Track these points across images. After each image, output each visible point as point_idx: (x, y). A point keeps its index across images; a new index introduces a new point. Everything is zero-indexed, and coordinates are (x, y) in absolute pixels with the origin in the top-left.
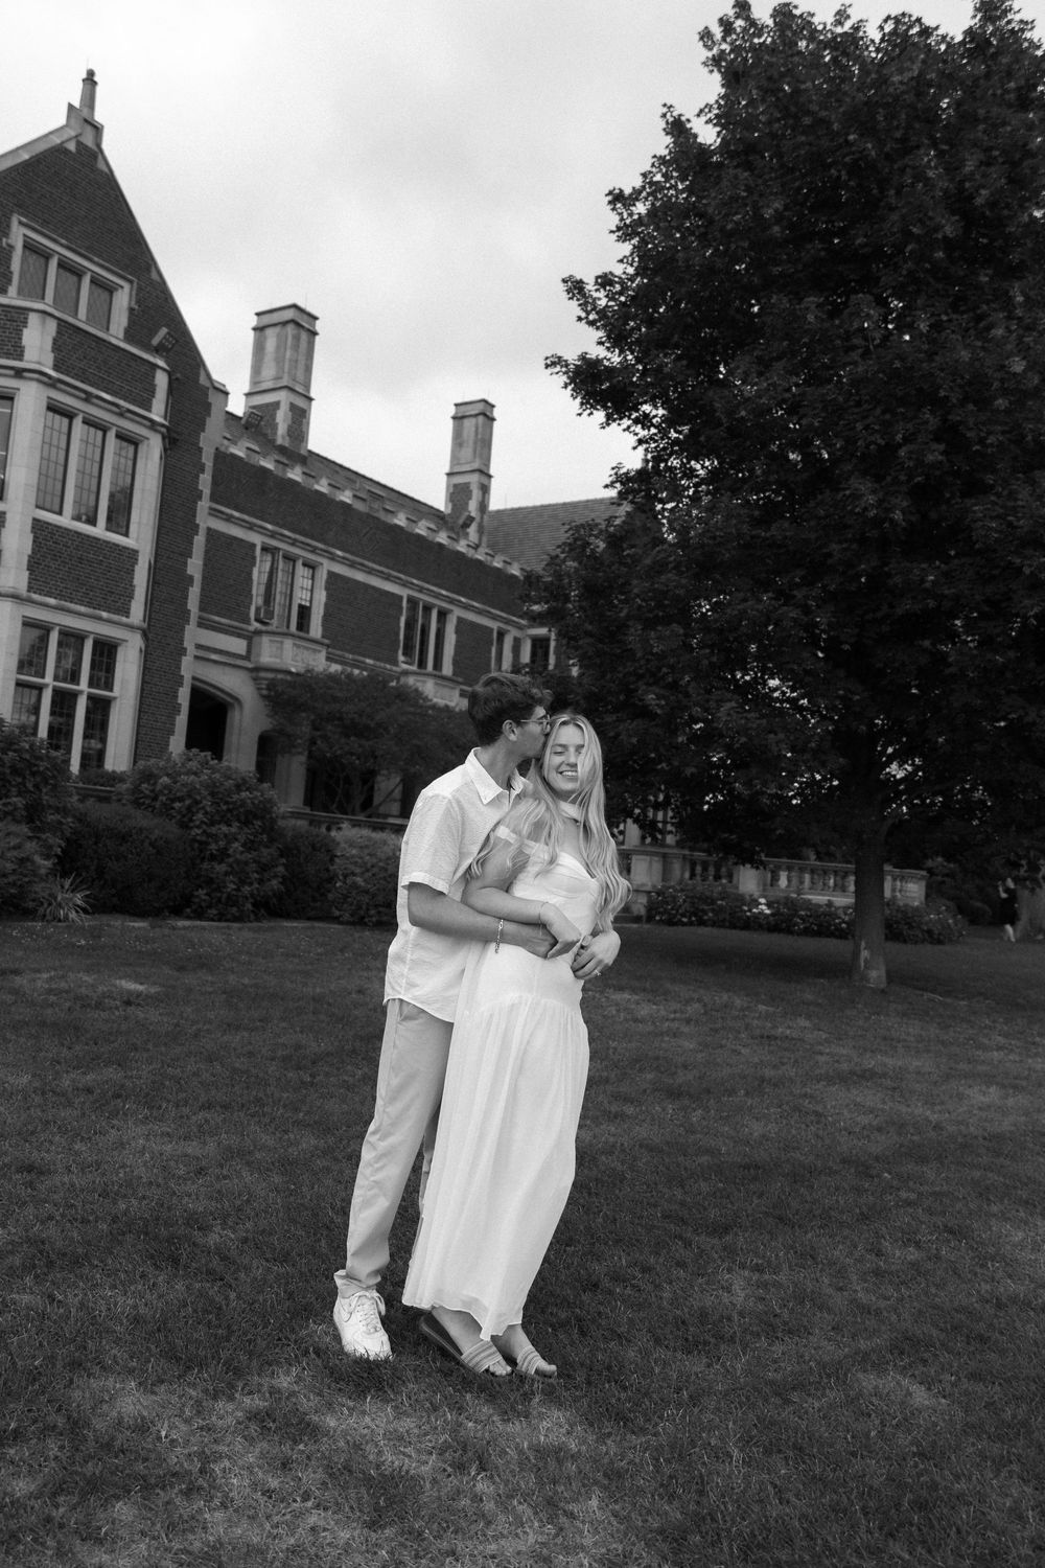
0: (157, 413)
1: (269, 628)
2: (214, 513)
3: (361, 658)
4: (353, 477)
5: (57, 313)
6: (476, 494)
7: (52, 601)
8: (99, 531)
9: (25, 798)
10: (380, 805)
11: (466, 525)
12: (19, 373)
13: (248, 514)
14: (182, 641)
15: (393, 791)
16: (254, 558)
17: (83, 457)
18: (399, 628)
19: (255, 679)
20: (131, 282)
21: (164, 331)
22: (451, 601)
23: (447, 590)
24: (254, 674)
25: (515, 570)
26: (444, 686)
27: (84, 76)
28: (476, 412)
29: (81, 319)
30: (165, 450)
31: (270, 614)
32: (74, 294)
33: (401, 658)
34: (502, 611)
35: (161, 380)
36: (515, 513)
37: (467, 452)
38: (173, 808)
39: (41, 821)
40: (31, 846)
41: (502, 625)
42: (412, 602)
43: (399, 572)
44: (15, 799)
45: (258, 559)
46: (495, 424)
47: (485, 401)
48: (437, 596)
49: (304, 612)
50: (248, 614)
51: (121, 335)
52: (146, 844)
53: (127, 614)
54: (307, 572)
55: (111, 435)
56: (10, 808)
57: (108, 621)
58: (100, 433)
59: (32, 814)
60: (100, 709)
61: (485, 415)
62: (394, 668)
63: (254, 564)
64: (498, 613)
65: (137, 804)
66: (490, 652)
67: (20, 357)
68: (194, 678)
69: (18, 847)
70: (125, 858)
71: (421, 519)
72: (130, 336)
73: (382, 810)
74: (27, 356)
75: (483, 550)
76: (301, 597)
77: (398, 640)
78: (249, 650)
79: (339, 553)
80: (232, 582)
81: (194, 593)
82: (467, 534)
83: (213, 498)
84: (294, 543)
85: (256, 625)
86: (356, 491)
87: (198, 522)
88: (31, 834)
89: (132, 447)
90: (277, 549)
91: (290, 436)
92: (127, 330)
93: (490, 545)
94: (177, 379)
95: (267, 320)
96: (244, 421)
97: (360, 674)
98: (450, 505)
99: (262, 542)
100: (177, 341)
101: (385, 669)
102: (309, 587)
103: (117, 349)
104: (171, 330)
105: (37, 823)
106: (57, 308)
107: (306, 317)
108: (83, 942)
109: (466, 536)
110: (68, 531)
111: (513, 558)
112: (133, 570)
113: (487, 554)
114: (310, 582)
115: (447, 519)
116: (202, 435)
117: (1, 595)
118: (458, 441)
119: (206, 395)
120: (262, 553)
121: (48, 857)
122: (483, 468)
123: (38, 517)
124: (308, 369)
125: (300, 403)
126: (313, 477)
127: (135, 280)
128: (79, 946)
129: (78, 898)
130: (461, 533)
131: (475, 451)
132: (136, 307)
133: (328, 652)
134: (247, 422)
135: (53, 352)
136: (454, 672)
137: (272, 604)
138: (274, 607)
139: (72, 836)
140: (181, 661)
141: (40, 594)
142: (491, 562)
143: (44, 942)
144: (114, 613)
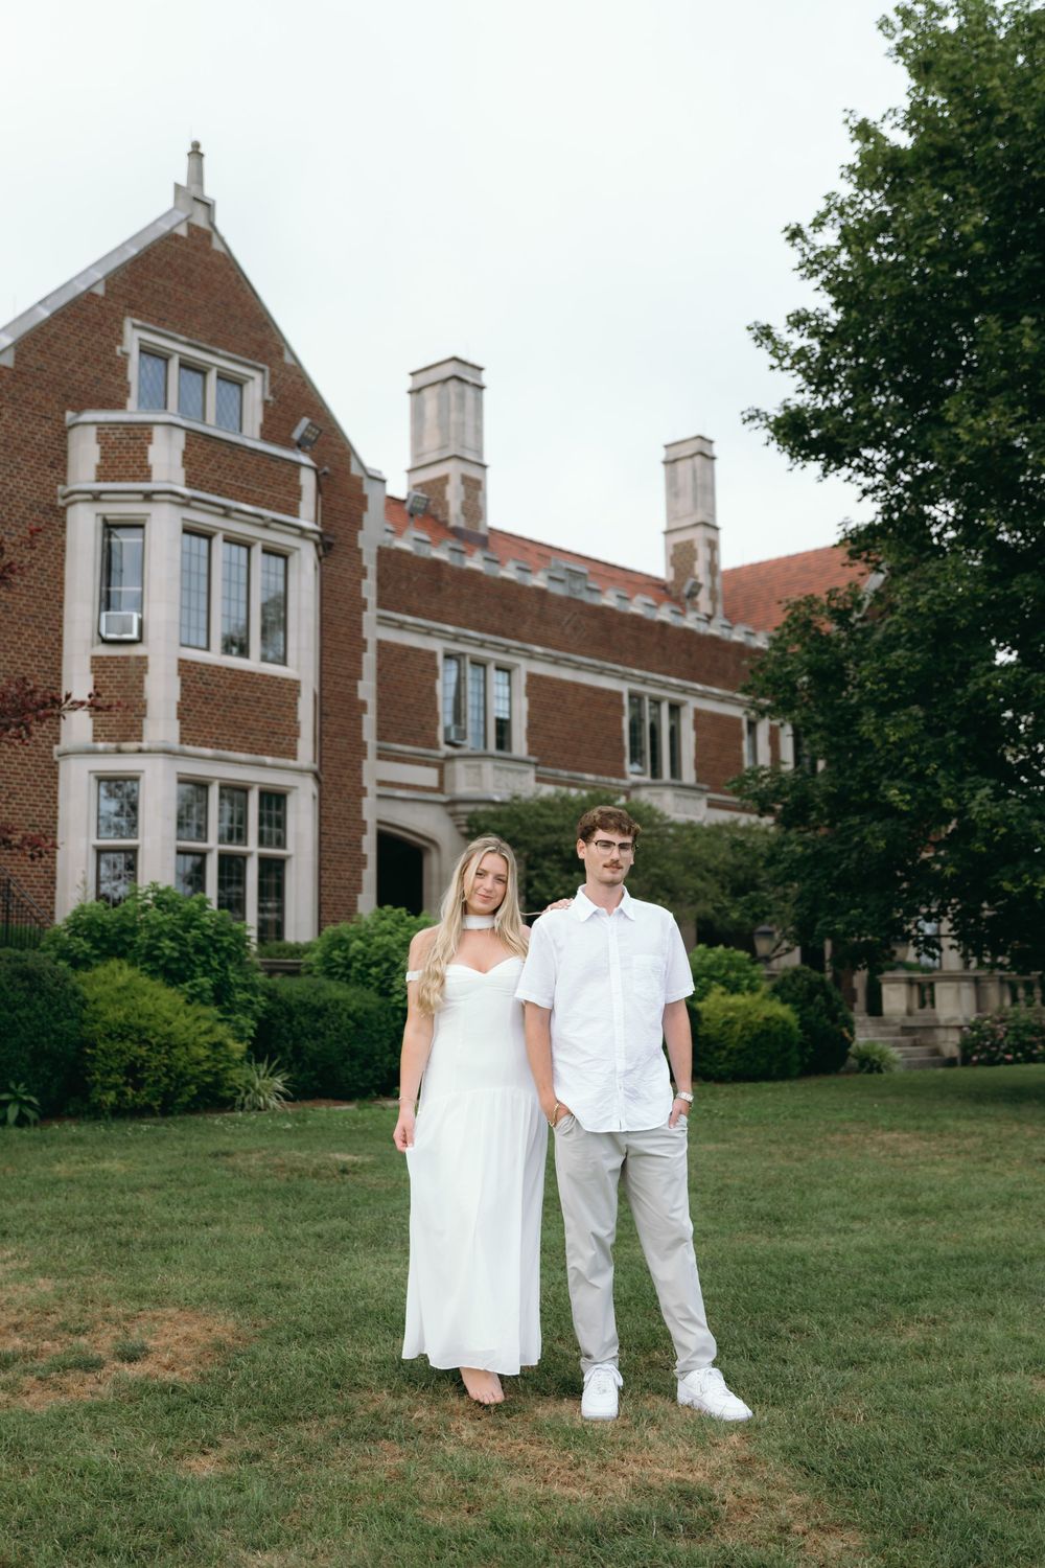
0: (307, 517)
1: (466, 750)
2: (383, 621)
3: (578, 775)
4: (545, 551)
5: (184, 423)
6: (703, 554)
7: (208, 752)
8: (253, 664)
9: (211, 977)
11: (692, 595)
12: (148, 497)
13: (424, 616)
14: (360, 780)
16: (435, 669)
17: (228, 580)
18: (621, 731)
19: (452, 815)
20: (262, 371)
21: (305, 421)
22: (684, 691)
23: (678, 677)
24: (450, 809)
25: (759, 642)
26: (686, 797)
27: (189, 149)
28: (689, 453)
29: (211, 425)
30: (319, 558)
31: (462, 734)
32: (199, 394)
33: (628, 767)
35: (307, 480)
37: (685, 503)
39: (230, 1002)
40: (222, 1030)
41: (752, 713)
42: (636, 698)
43: (615, 662)
44: (203, 980)
45: (441, 670)
47: (701, 438)
48: (665, 686)
49: (503, 727)
50: (435, 737)
51: (257, 434)
53: (293, 755)
54: (502, 677)
55: (257, 551)
56: (198, 989)
57: (274, 767)
58: (244, 551)
59: (221, 994)
60: (273, 870)
61: (702, 454)
62: (622, 782)
63: (436, 676)
66: (740, 745)
67: (147, 478)
68: (380, 822)
69: (210, 1031)
71: (635, 593)
72: (267, 435)
74: (155, 475)
75: (719, 621)
76: (499, 709)
77: (622, 748)
78: (441, 782)
79: (538, 649)
80: (412, 701)
81: (369, 721)
82: (696, 604)
83: (381, 604)
84: (482, 644)
85: (446, 750)
86: (551, 570)
87: (365, 635)
88: (221, 1016)
89: (281, 561)
90: (463, 655)
91: (465, 514)
92: (262, 428)
93: (726, 616)
94: (325, 473)
95: (423, 379)
96: (407, 507)
97: (580, 793)
98: (672, 571)
99: (445, 649)
100: (321, 431)
101: (610, 784)
102: (507, 695)
103: (254, 451)
104: (312, 418)
105: (227, 1004)
106: (182, 417)
107: (469, 370)
108: (289, 1126)
109: (695, 607)
110: (217, 670)
111: (758, 627)
112: (296, 704)
113: (723, 626)
114: (507, 689)
115: (669, 588)
116: (361, 534)
117: (149, 751)
118: (673, 490)
119: (360, 486)
120: (445, 662)
121: (240, 1040)
122: (710, 521)
123: (184, 657)
124: (479, 431)
125: (473, 472)
126: (497, 562)
127: (267, 368)
128: (286, 1130)
129: (278, 1083)
130: (688, 605)
131: (695, 499)
132: (271, 398)
133: (537, 772)
134: (412, 507)
135: (183, 466)
136: (698, 780)
137: (463, 722)
138: (466, 725)
139: (261, 1015)
140: (361, 804)
141: (194, 745)
142: (730, 636)
143: (248, 1129)
144: (279, 757)
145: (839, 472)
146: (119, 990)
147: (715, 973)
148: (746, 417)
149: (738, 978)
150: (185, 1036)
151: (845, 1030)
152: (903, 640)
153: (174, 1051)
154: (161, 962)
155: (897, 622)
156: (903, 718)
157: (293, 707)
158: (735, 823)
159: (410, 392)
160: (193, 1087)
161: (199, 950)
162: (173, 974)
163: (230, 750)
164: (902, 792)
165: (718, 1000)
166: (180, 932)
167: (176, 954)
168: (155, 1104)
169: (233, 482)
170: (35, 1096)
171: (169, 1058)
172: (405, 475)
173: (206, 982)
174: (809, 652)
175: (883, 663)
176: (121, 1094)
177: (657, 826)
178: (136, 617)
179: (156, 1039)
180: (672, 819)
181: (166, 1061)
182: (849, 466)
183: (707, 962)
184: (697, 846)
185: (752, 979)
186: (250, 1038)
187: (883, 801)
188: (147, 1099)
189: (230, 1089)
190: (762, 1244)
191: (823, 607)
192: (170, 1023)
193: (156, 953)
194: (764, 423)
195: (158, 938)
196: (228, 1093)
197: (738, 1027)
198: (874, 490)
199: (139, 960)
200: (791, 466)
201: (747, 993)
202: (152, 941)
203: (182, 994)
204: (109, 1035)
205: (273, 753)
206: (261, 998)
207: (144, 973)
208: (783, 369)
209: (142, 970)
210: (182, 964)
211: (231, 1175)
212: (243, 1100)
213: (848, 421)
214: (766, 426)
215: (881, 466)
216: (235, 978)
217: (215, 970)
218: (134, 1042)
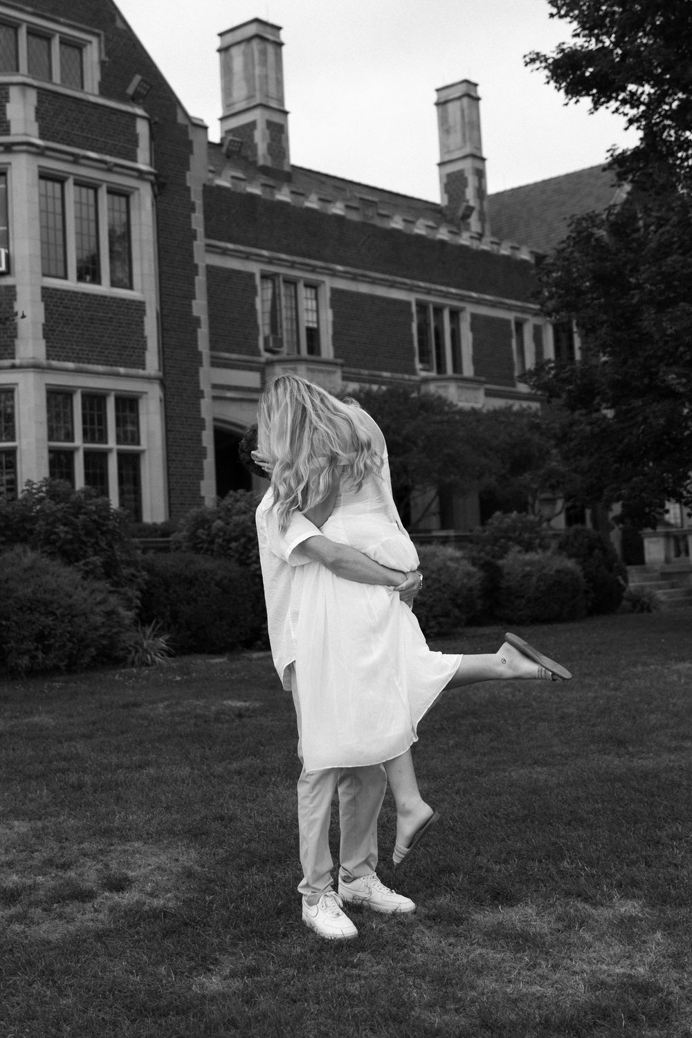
0: (143, 162)
1: (283, 356)
2: (210, 249)
3: (377, 373)
4: (341, 184)
5: (34, 83)
6: (472, 181)
7: (71, 365)
8: (104, 288)
9: (101, 556)
10: (420, 520)
11: (466, 216)
12: (9, 148)
13: (242, 243)
14: (197, 383)
15: (430, 505)
16: (254, 288)
17: (79, 218)
18: (411, 335)
20: (98, 35)
21: (138, 78)
22: (462, 298)
23: (455, 287)
25: (524, 255)
26: (468, 388)
28: (458, 94)
29: (56, 82)
30: (155, 196)
31: (279, 343)
32: (46, 59)
33: (418, 366)
34: (517, 299)
35: (142, 128)
36: (515, 192)
37: (456, 138)
39: (118, 576)
40: (113, 600)
41: (520, 314)
42: (422, 306)
43: (402, 276)
44: (95, 558)
45: (259, 291)
46: (481, 103)
47: (467, 81)
48: (446, 295)
49: (313, 334)
50: (257, 346)
51: (96, 91)
52: (213, 585)
53: (142, 365)
54: (309, 293)
55: (103, 192)
56: (91, 567)
57: (125, 376)
58: (92, 192)
59: (109, 569)
60: (130, 464)
61: (468, 95)
62: (413, 378)
63: (255, 294)
64: (512, 302)
65: (196, 549)
66: (510, 346)
67: (7, 131)
68: (215, 420)
69: (103, 601)
70: (196, 600)
71: (418, 218)
72: (104, 90)
73: (423, 526)
74: (13, 129)
75: (488, 238)
76: (307, 319)
77: (412, 349)
78: (263, 383)
79: (340, 268)
80: (236, 316)
81: (203, 333)
82: (469, 224)
83: (208, 236)
84: (292, 265)
85: (266, 356)
86: (348, 200)
87: (196, 261)
88: (112, 589)
89: (123, 200)
90: (277, 275)
91: (271, 155)
92: (101, 85)
93: (493, 234)
94: (156, 123)
95: (230, 39)
96: (224, 150)
97: (380, 388)
98: (446, 196)
99: (261, 270)
100: (151, 86)
101: (404, 380)
102: (314, 308)
103: (96, 106)
104: (142, 75)
105: (115, 578)
106: (34, 78)
107: (268, 29)
108: (178, 678)
109: (468, 228)
110: (75, 294)
111: (522, 242)
112: (142, 322)
113: (492, 243)
114: (314, 303)
115: (444, 211)
116: (188, 174)
117: (21, 367)
118: (445, 127)
119: (186, 133)
120: (262, 282)
121: (129, 608)
122: (475, 152)
123: (46, 285)
124: (280, 84)
125: (276, 118)
126: (302, 195)
127: (102, 33)
128: (177, 682)
129: (162, 642)
130: (462, 227)
131: (464, 135)
132: (106, 59)
133: (343, 372)
134: (228, 150)
135: (37, 120)
136: (476, 372)
137: (279, 332)
138: (282, 334)
139: (145, 587)
140: (200, 404)
141: (59, 360)
142: (498, 251)
143: (145, 682)
144: (130, 367)
145: (608, 105)
146: (25, 570)
147: (511, 534)
148: (528, 60)
149: (530, 538)
150: (84, 606)
151: (620, 578)
152: (675, 246)
153: (76, 619)
154: (58, 545)
155: (668, 232)
156: (679, 313)
157: (140, 324)
158: (510, 407)
159: (219, 51)
160: (93, 649)
161: (89, 533)
162: (69, 556)
163: (89, 363)
164: (679, 376)
165: (515, 557)
167: (70, 537)
168: (62, 664)
169: (79, 133)
171: (72, 626)
172: (218, 123)
173: (97, 560)
175: (660, 268)
176: (34, 658)
177: (447, 413)
179: (61, 610)
180: (459, 407)
181: (69, 629)
182: (617, 100)
183: (504, 526)
184: (481, 429)
185: (542, 539)
186: (137, 607)
187: (663, 385)
188: (55, 661)
189: (122, 649)
190: (615, 762)
191: (603, 221)
192: (71, 597)
193: (53, 537)
194: (544, 65)
195: (53, 524)
196: (121, 653)
197: (534, 579)
198: (638, 120)
199: (40, 543)
200: (566, 101)
201: (540, 551)
202: (49, 527)
203: (80, 570)
204: (20, 609)
205: (125, 365)
206: (144, 573)
207: (44, 555)
208: (561, 17)
209: (43, 552)
210: (76, 546)
211: (145, 723)
212: (133, 658)
213: (617, 60)
214: (545, 68)
215: (644, 98)
216: (120, 555)
217: (104, 550)
218: (41, 614)
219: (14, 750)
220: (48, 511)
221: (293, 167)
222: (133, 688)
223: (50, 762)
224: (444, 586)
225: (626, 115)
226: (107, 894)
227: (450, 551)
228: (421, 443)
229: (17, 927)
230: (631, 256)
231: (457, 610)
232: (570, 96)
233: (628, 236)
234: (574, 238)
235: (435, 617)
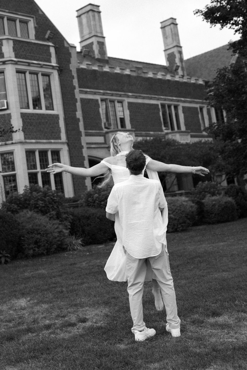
0: (54, 63)
1: (112, 130)
2: (81, 92)
3: (148, 132)
4: (127, 62)
5: (12, 38)
6: (177, 56)
7: (33, 141)
8: (43, 111)
10: (170, 188)
11: (177, 69)
12: (4, 63)
13: (93, 89)
14: (81, 143)
15: (173, 182)
16: (99, 105)
17: (32, 86)
18: (160, 117)
20: (33, 18)
21: (49, 32)
22: (178, 101)
23: (176, 97)
25: (201, 82)
26: (184, 135)
28: (169, 24)
29: (19, 37)
30: (59, 75)
31: (110, 124)
32: (14, 28)
33: (164, 128)
35: (52, 50)
36: (195, 58)
37: (170, 40)
38: (101, 204)
39: (61, 218)
40: (61, 227)
41: (201, 105)
42: (163, 106)
43: (154, 95)
44: (53, 212)
45: (100, 106)
46: (178, 26)
47: (172, 18)
48: (172, 100)
49: (122, 120)
50: (101, 127)
51: (34, 38)
52: (96, 219)
53: (60, 138)
54: (120, 105)
55: (40, 75)
56: (52, 215)
57: (54, 143)
58: (35, 76)
59: (58, 216)
61: (173, 23)
62: (162, 133)
63: (99, 107)
64: (198, 100)
65: (88, 205)
67: (3, 57)
68: (89, 156)
69: (57, 228)
70: (90, 225)
71: (158, 72)
72: (37, 38)
73: (171, 190)
74: (6, 55)
75: (186, 77)
76: (120, 115)
77: (161, 122)
78: (105, 140)
79: (130, 94)
80: (93, 116)
81: (81, 124)
82: (178, 72)
83: (80, 87)
84: (112, 95)
85: (105, 130)
86: (131, 68)
87: (76, 97)
88: (60, 223)
89: (47, 77)
90: (107, 99)
91: (100, 54)
92: (35, 36)
93: (188, 75)
94: (57, 47)
95: (80, 12)
96: (83, 54)
97: (150, 138)
98: (168, 63)
99: (101, 98)
100: (54, 34)
101: (159, 134)
102: (122, 110)
103: (35, 44)
104: (51, 31)
105: (60, 219)
106: (11, 36)
107: (95, 7)
108: (88, 254)
109: (178, 74)
110: (33, 115)
111: (199, 77)
112: (59, 122)
113: (188, 78)
114: (122, 108)
115: (168, 68)
116: (70, 65)
117: (15, 143)
118: (165, 36)
119: (68, 50)
120: (101, 102)
121: (67, 229)
122: (178, 45)
123: (22, 112)
124: (101, 26)
125: (101, 40)
126: (113, 68)
127: (34, 16)
128: (88, 255)
129: (79, 241)
130: (175, 73)
131: (173, 39)
132: (37, 26)
133: (135, 134)
135: (14, 51)
136: (186, 129)
137: (109, 120)
138: (111, 121)
139: (71, 221)
140: (82, 151)
141: (29, 139)
142: (190, 81)
143: (76, 256)
144: (55, 139)
145: (227, 26)
146: (28, 218)
147: (206, 190)
148: (195, 12)
149: (214, 191)
150: (51, 230)
153: (48, 235)
154: (39, 208)
157: (58, 123)
158: (201, 141)
159: (77, 17)
160: (55, 246)
161: (50, 204)
162: (44, 212)
163: (40, 139)
165: (209, 199)
166: (44, 198)
167: (44, 205)
168: (45, 252)
169: (29, 54)
170: (9, 254)
171: (47, 237)
172: (79, 44)
173: (54, 213)
174: (227, 85)
176: (34, 250)
177: (177, 146)
178: (5, 101)
179: (42, 232)
180: (181, 143)
181: (46, 239)
182: (230, 23)
183: (203, 187)
184: (191, 150)
185: (218, 190)
186: (69, 228)
188: (42, 251)
189: (65, 245)
191: (229, 70)
192: (46, 227)
193: (37, 206)
194: (201, 14)
195: (37, 201)
196: (65, 246)
197: (217, 206)
198: (239, 30)
199: (33, 208)
200: (211, 26)
201: (218, 195)
202: (36, 202)
203: (48, 217)
204: (28, 233)
205: (54, 139)
206: (71, 216)
207: (35, 212)
210: (46, 208)
211: (80, 269)
212: (70, 248)
213: (229, 10)
214: (202, 15)
215: (240, 22)
216: (62, 210)
217: (56, 209)
218: (36, 234)
219: (35, 282)
220: (35, 196)
221: (109, 58)
222: (72, 258)
223: (50, 285)
224: (183, 212)
225: (234, 29)
226: (80, 324)
227: (184, 198)
228: (168, 158)
229: (53, 336)
230: (241, 82)
231: (188, 220)
232: (212, 24)
233: (239, 74)
234: (219, 77)
235: (180, 224)
